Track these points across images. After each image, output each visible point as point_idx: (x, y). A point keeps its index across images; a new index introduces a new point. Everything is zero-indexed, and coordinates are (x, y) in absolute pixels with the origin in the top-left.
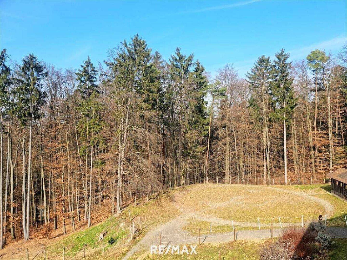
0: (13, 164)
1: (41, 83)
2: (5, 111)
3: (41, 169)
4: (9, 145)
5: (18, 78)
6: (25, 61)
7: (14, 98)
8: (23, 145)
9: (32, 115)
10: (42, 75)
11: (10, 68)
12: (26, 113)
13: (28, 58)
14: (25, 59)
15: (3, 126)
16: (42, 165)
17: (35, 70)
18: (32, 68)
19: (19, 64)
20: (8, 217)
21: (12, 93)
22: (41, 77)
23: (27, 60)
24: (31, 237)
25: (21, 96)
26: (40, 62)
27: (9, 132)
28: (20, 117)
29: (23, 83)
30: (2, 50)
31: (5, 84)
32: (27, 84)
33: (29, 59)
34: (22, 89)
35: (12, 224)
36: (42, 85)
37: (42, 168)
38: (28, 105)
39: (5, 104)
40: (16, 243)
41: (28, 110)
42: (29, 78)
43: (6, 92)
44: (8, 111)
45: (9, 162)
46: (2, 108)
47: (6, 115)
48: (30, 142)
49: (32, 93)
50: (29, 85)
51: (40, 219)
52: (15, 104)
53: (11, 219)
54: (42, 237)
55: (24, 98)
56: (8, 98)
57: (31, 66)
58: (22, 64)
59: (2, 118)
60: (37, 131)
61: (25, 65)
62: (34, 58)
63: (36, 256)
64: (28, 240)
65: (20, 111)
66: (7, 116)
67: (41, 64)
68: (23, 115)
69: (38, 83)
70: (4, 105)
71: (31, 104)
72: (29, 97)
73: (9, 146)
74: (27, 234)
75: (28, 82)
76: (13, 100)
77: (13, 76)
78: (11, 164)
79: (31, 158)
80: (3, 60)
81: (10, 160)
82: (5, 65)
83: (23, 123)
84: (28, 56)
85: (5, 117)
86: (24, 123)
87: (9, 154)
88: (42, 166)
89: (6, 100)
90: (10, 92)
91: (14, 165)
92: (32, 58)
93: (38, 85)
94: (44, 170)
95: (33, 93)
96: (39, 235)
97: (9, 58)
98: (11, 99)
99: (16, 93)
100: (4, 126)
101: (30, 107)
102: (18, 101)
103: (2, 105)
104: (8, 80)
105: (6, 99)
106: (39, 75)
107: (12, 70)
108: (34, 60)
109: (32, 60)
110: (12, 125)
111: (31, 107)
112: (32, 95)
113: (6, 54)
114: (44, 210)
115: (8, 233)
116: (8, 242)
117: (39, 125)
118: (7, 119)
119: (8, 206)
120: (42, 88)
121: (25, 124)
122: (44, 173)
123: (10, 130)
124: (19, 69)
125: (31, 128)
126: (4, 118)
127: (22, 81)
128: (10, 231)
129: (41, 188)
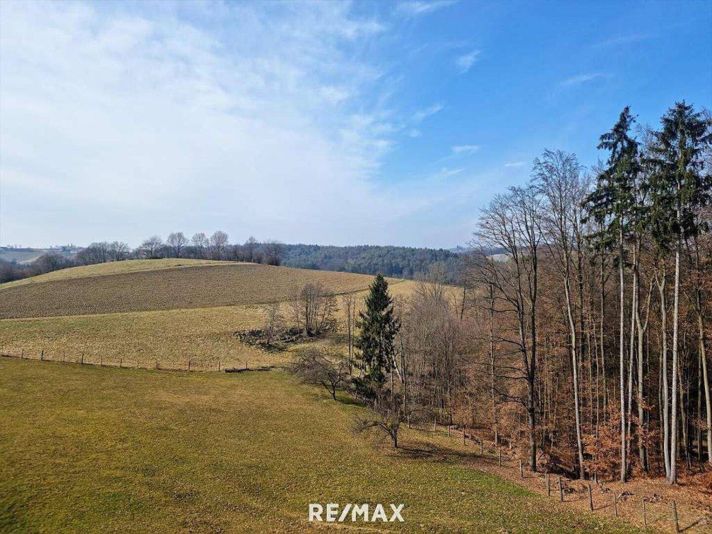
0: (642, 326)
1: (700, 159)
2: (627, 225)
3: (698, 343)
4: (634, 288)
5: (652, 157)
6: (667, 121)
7: (644, 199)
8: (661, 289)
9: (680, 229)
10: (703, 140)
11: (637, 140)
12: (669, 224)
13: (674, 111)
14: (667, 117)
15: (625, 253)
16: (701, 333)
17: (688, 134)
18: (682, 132)
19: (655, 130)
20: (634, 425)
21: (640, 188)
22: (700, 146)
23: (672, 118)
24: (679, 480)
25: (659, 193)
26: (698, 115)
27: (634, 263)
28: (655, 234)
29: (662, 165)
30: (622, 110)
31: (629, 173)
32: (670, 167)
33: (675, 114)
34: (661, 178)
35: (641, 441)
36: (702, 163)
37: (702, 341)
38: (671, 209)
39: (629, 210)
40: (649, 481)
41: (673, 220)
42: (675, 153)
43: (629, 188)
44: (634, 223)
45: (635, 321)
46: (623, 218)
47: (629, 231)
48: (677, 285)
49: (680, 183)
50: (674, 167)
51: (697, 450)
52: (648, 209)
53: (640, 431)
54: (704, 489)
55: (664, 194)
56: (633, 200)
57: (681, 127)
58: (660, 128)
59: (623, 238)
60: (689, 262)
61: (666, 129)
62: (686, 108)
63: (693, 525)
64: (673, 483)
65: (656, 222)
66: (632, 233)
67: (701, 119)
68: (661, 229)
69: (693, 159)
70: (627, 212)
71: (679, 205)
72: (675, 192)
73: (634, 291)
74: (672, 472)
75: (672, 161)
76: (642, 203)
77: (642, 155)
78: (639, 325)
79: (678, 317)
80: (623, 129)
81: (637, 318)
82: (627, 138)
83: (662, 246)
84: (674, 107)
85: (627, 236)
86: (664, 245)
87: (635, 305)
88: (701, 337)
89: (631, 204)
90: (638, 188)
91: (645, 328)
92: (682, 109)
93: (694, 164)
94: (705, 346)
95: (683, 182)
96: (698, 482)
97: (635, 121)
98: (638, 201)
99: (649, 186)
100: (627, 252)
101: (676, 212)
102: (653, 203)
103: (623, 215)
104: (632, 164)
105: (629, 201)
106: (697, 141)
107: (640, 144)
108: (687, 112)
109: (681, 113)
110: (640, 250)
111: (678, 212)
112: (681, 187)
113: (629, 116)
114: (706, 431)
115: (634, 456)
116: (634, 472)
117: (694, 248)
118: (632, 240)
119: (634, 404)
120: (702, 168)
121: (667, 248)
122: (706, 353)
123: (636, 259)
124: (655, 139)
125: (677, 255)
126: (627, 238)
127: (660, 163)
128: (637, 452)
129: (700, 384)
